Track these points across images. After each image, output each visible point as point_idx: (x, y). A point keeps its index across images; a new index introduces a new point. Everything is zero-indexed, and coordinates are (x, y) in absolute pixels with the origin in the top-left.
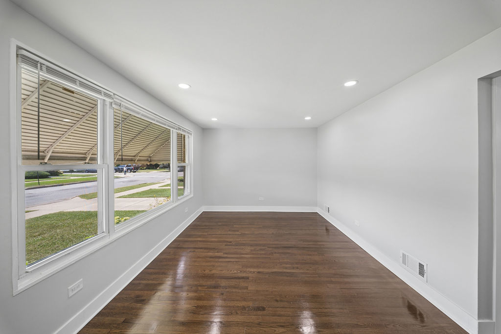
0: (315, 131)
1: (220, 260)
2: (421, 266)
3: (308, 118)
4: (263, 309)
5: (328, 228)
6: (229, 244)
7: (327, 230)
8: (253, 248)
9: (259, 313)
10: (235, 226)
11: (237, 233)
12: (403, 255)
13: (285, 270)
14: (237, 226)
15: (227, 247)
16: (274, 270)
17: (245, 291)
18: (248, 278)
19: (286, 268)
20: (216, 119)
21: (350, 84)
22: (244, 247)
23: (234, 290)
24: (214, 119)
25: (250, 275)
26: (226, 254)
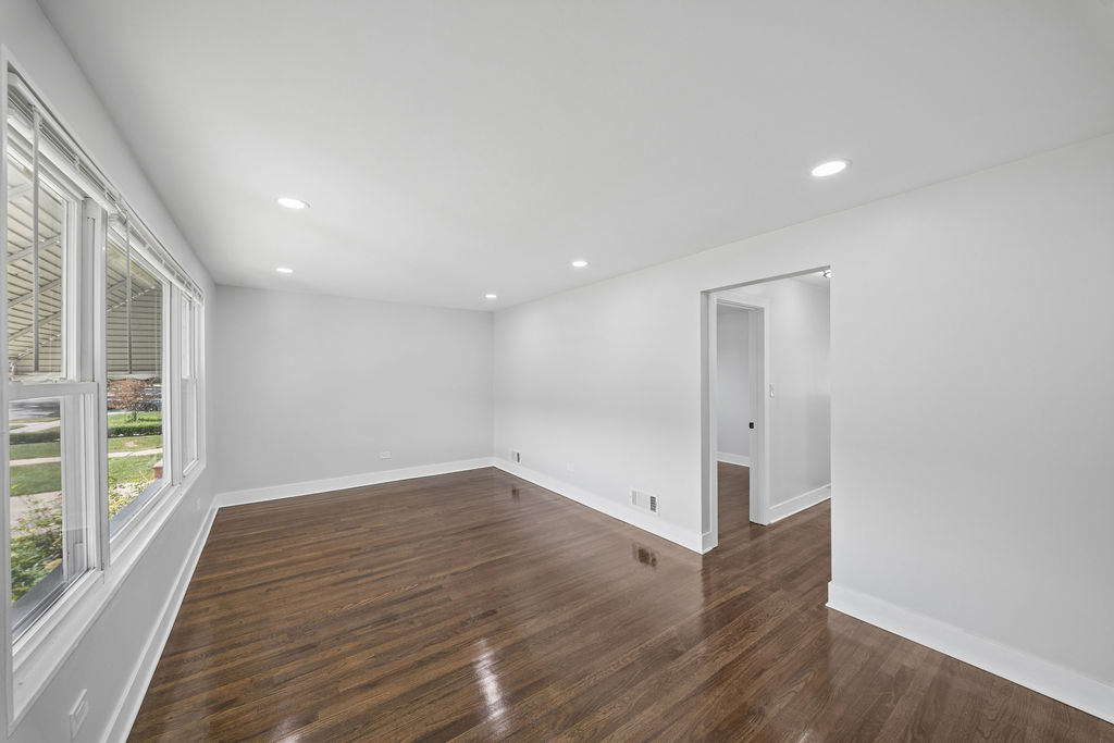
0: (491, 319)
1: (360, 581)
2: (653, 499)
3: (491, 296)
4: (494, 612)
5: (516, 488)
6: (355, 553)
7: (515, 492)
8: (417, 545)
9: (490, 618)
10: (343, 520)
11: (359, 530)
12: (634, 493)
13: (493, 559)
14: (351, 519)
15: (355, 559)
16: (476, 564)
17: (448, 604)
18: (440, 587)
19: (494, 555)
20: (290, 271)
21: (580, 264)
22: (395, 549)
23: (429, 610)
24: (285, 270)
25: (440, 582)
26: (364, 569)
